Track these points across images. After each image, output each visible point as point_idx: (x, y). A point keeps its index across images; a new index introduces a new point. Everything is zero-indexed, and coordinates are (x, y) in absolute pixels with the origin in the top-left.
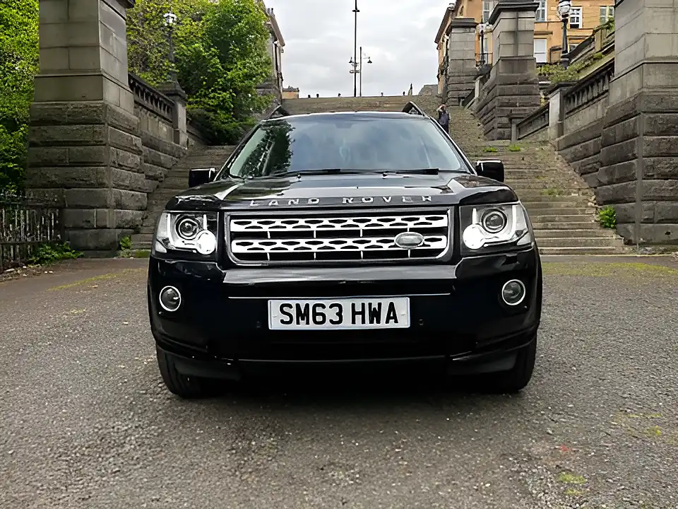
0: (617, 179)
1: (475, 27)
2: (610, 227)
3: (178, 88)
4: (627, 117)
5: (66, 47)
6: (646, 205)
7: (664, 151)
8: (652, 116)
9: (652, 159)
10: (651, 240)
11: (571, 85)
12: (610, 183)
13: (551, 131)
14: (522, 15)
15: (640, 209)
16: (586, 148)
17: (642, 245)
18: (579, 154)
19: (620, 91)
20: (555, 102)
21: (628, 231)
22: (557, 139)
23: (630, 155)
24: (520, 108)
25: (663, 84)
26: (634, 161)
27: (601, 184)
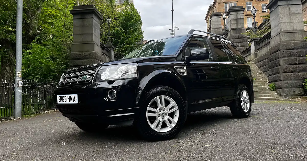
0: (275, 73)
1: (221, 16)
2: (274, 90)
3: (112, 45)
4: (276, 51)
5: (82, 34)
6: (285, 82)
7: (290, 63)
8: (285, 51)
9: (286, 66)
10: (288, 94)
11: (258, 39)
12: (273, 74)
13: (252, 56)
14: (239, 13)
15: (283, 84)
16: (265, 62)
17: (285, 96)
18: (262, 65)
19: (273, 42)
20: (253, 45)
21: (279, 91)
22: (255, 59)
23: (278, 64)
24: (241, 47)
25: (288, 40)
26: (279, 67)
27: (270, 75)
